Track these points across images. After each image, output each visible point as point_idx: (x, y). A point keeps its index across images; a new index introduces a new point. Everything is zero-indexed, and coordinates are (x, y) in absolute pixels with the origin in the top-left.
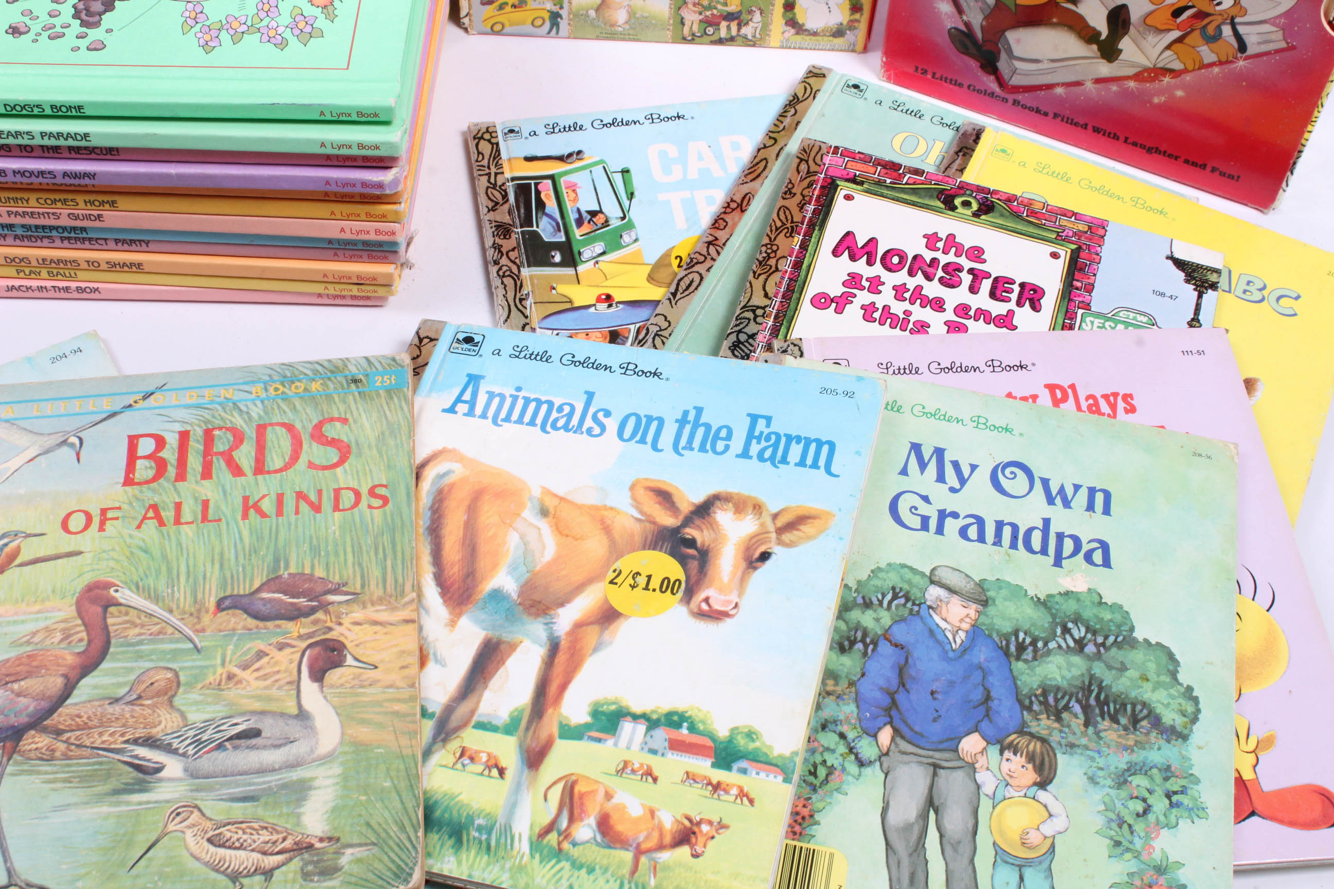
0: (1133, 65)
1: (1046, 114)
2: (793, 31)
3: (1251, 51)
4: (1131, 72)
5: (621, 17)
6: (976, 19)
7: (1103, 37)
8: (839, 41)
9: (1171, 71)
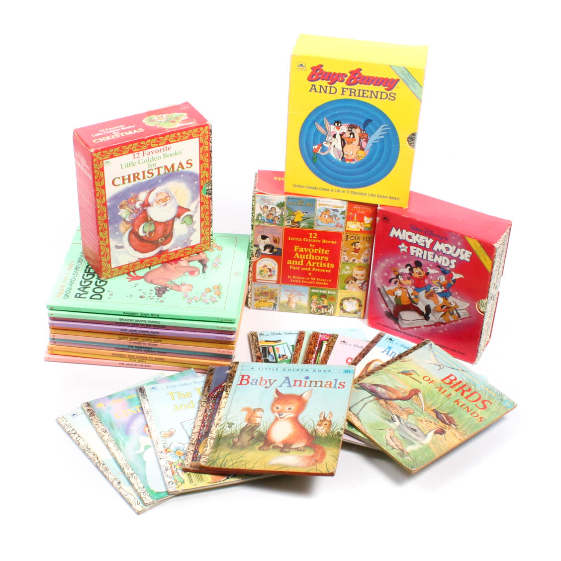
0: (433, 321)
1: (412, 336)
2: (342, 312)
3: (462, 317)
4: (433, 323)
5: (294, 306)
6: (392, 309)
7: (425, 313)
8: (356, 315)
9: (443, 323)
